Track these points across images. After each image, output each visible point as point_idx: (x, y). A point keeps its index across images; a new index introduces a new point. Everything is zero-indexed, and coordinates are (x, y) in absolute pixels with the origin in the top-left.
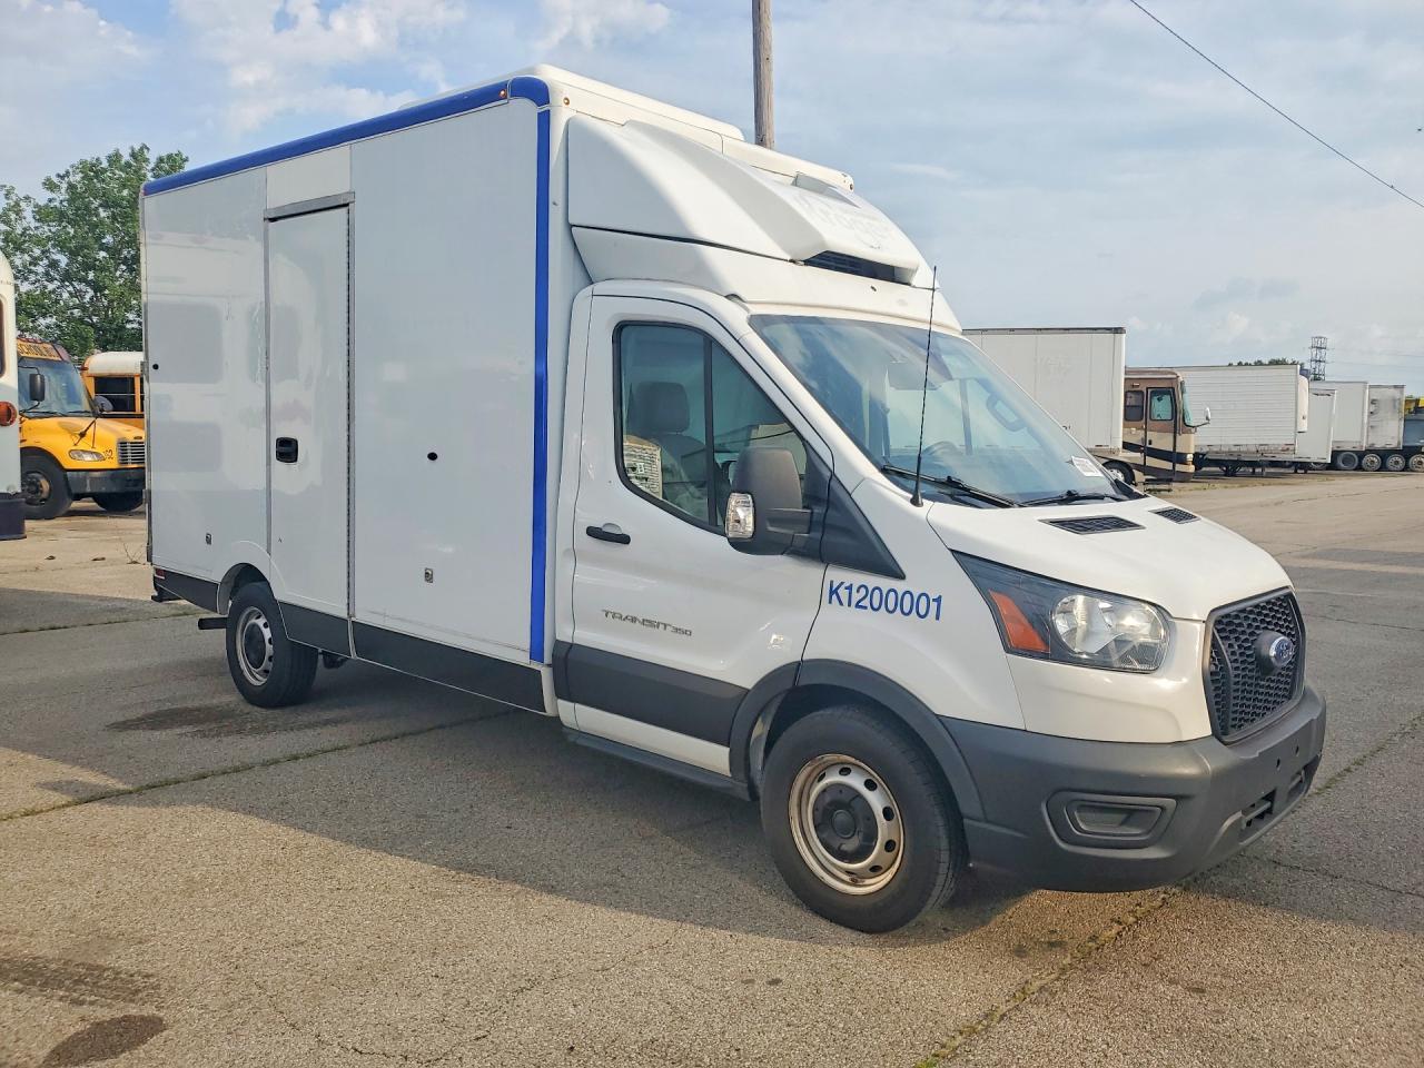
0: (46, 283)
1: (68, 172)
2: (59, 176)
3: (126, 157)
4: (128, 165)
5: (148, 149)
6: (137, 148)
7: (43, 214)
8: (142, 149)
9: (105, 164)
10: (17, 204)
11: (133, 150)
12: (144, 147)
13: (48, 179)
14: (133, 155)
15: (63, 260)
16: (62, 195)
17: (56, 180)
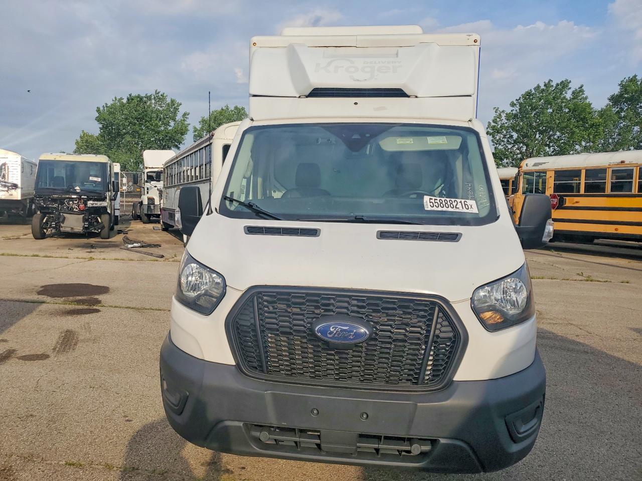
0: (507, 145)
1: (520, 98)
2: (517, 100)
3: (543, 87)
4: (543, 90)
5: (552, 81)
6: (547, 82)
7: (508, 117)
8: (549, 82)
9: (533, 91)
10: (500, 115)
11: (545, 82)
12: (550, 81)
13: (513, 102)
14: (545, 85)
15: (515, 135)
16: (517, 108)
17: (515, 102)
